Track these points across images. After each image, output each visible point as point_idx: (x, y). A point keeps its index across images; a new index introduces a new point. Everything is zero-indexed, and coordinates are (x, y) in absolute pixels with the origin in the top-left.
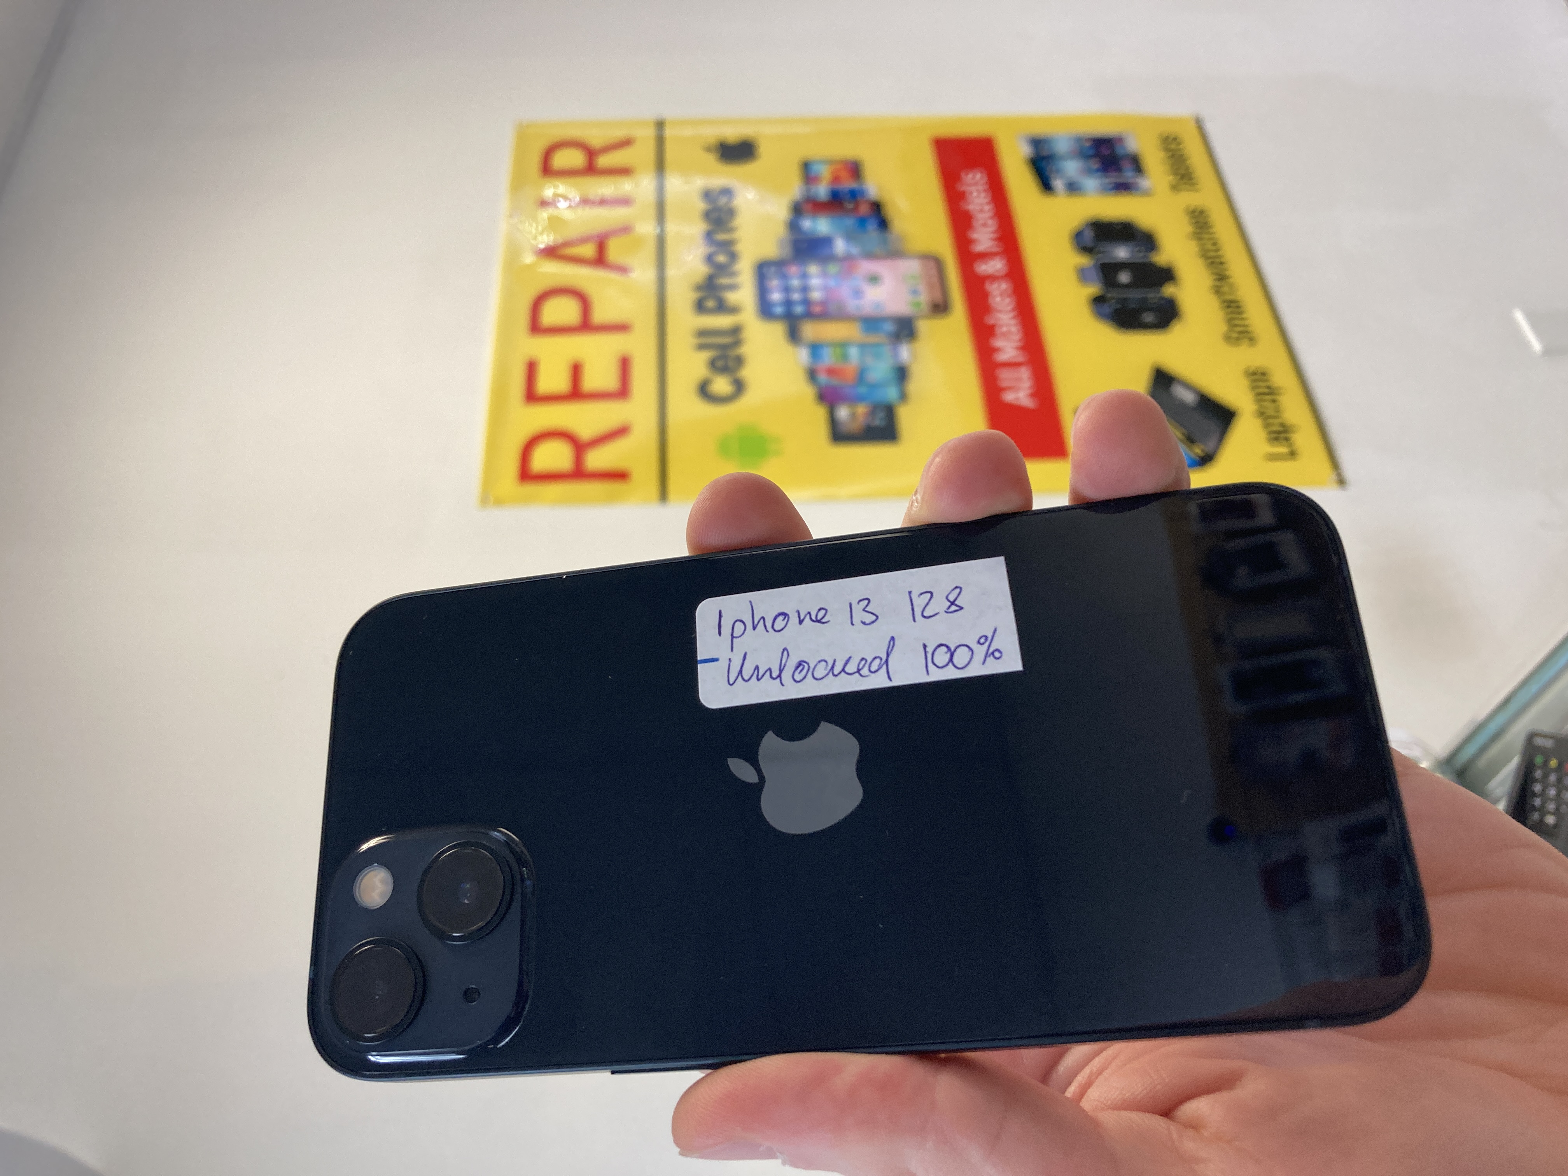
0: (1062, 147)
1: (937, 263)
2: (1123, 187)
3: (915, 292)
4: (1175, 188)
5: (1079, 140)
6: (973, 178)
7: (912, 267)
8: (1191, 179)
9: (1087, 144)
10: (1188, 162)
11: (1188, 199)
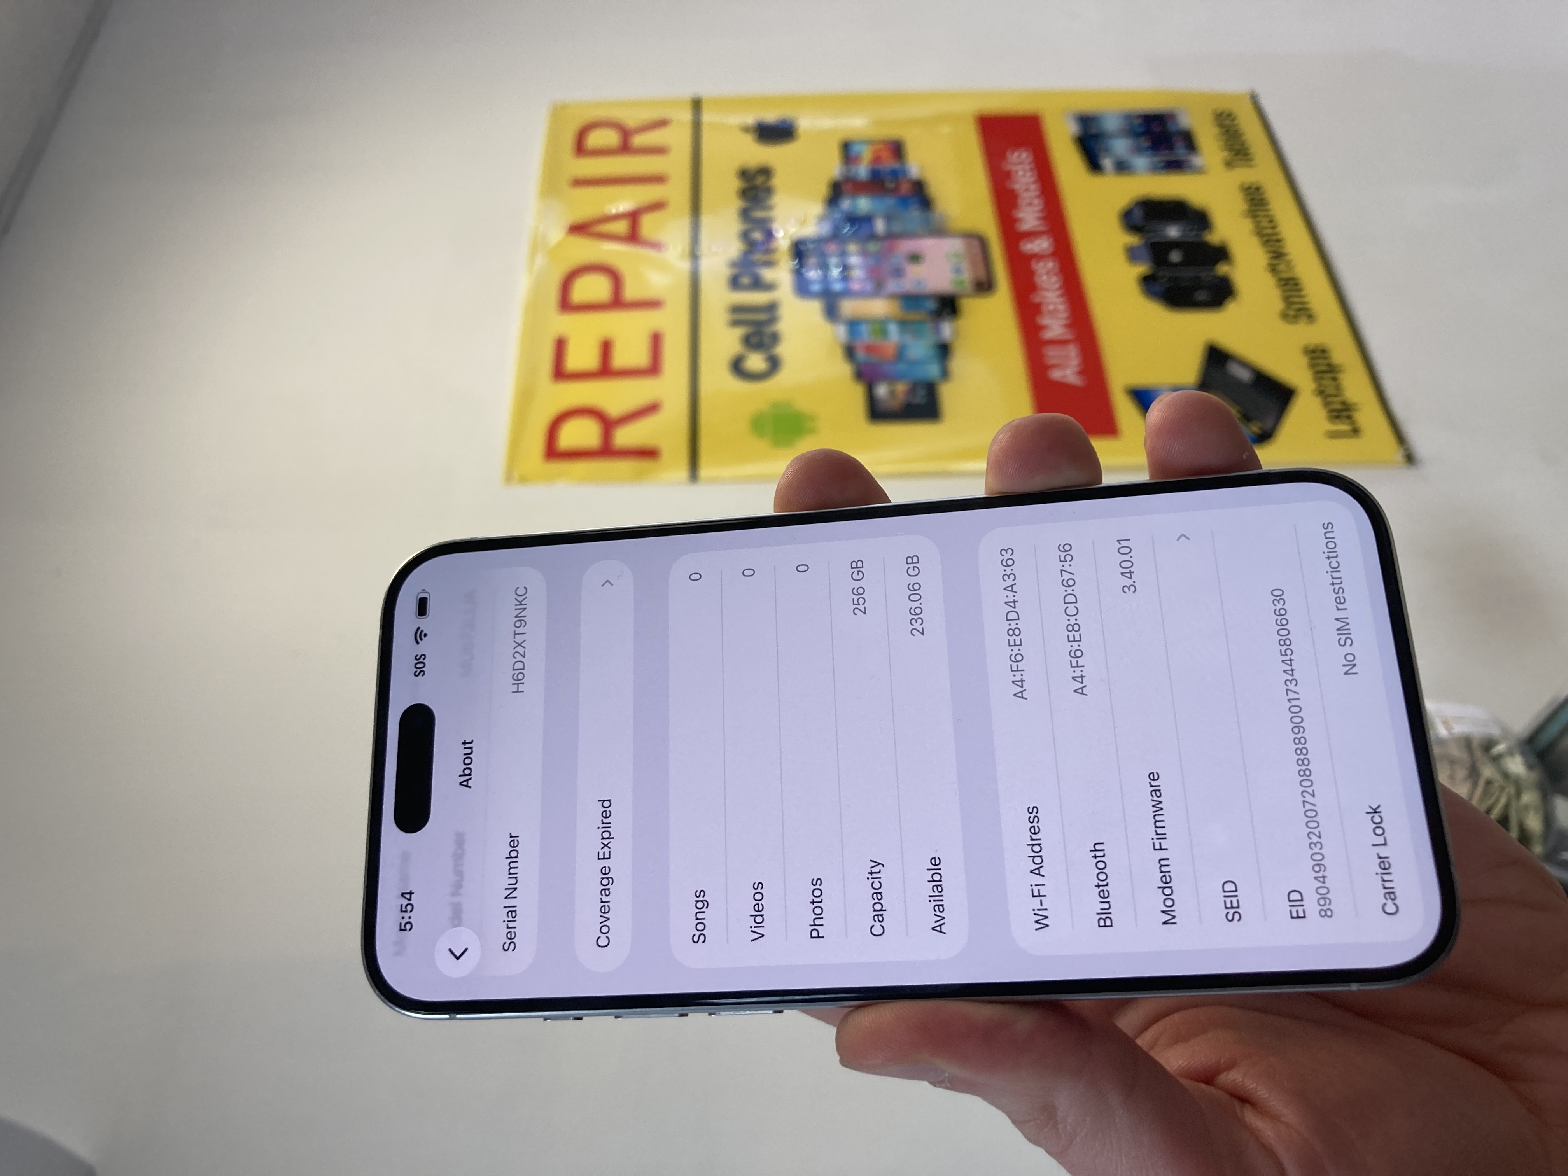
0: (1111, 125)
1: (982, 242)
2: (1175, 166)
3: (958, 271)
4: (1229, 164)
5: (1129, 117)
6: (1019, 157)
7: (954, 245)
8: (1246, 154)
9: (1138, 122)
10: (1244, 138)
11: (1244, 175)
